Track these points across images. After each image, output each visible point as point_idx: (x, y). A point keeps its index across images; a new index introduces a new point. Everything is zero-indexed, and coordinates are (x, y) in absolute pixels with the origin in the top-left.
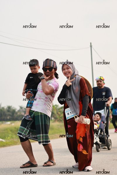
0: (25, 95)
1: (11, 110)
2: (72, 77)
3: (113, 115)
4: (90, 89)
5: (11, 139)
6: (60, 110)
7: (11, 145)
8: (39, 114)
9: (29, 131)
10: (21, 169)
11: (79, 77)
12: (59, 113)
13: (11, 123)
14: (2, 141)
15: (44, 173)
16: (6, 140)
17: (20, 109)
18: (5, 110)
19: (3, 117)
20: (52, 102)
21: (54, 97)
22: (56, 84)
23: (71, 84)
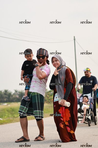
0: (23, 79)
1: (8, 94)
5: (8, 118)
6: (48, 94)
7: (8, 123)
9: (28, 109)
10: (16, 143)
11: (65, 68)
12: (48, 96)
13: (8, 105)
16: (3, 118)
17: (15, 93)
18: (3, 93)
19: (1, 100)
20: (46, 84)
21: (47, 80)
22: (47, 69)
23: (58, 73)
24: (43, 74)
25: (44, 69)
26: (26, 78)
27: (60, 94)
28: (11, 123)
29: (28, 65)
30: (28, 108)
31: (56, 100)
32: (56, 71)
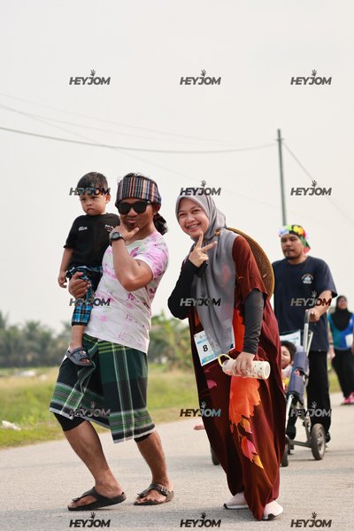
0: (67, 284)
1: (38, 335)
2: (208, 237)
3: (336, 351)
4: (264, 267)
5: (38, 424)
7: (39, 439)
8: (111, 349)
9: (83, 395)
11: (229, 235)
13: (38, 375)
14: (10, 429)
15: (137, 526)
16: (22, 424)
17: (64, 333)
18: (21, 334)
19: (13, 357)
20: (148, 307)
21: (153, 291)
22: (158, 252)
23: (205, 257)
24: (141, 270)
25: (143, 250)
26: (79, 279)
27: (215, 335)
29: (86, 228)
31: (206, 357)
32: (199, 249)
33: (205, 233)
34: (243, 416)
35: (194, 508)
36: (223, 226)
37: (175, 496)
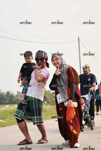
1: (10, 95)
5: (10, 120)
6: (52, 95)
7: (10, 125)
10: (18, 146)
11: (66, 66)
13: (10, 107)
14: (2, 122)
15: (38, 149)
17: (17, 94)
18: (5, 95)
19: (3, 101)
22: (47, 72)
23: (60, 73)
26: (24, 81)
28: (14, 125)
30: (25, 113)
31: (59, 101)
32: (58, 71)
33: (60, 66)
34: (70, 118)
35: (54, 144)
36: (65, 64)
37: (49, 141)
